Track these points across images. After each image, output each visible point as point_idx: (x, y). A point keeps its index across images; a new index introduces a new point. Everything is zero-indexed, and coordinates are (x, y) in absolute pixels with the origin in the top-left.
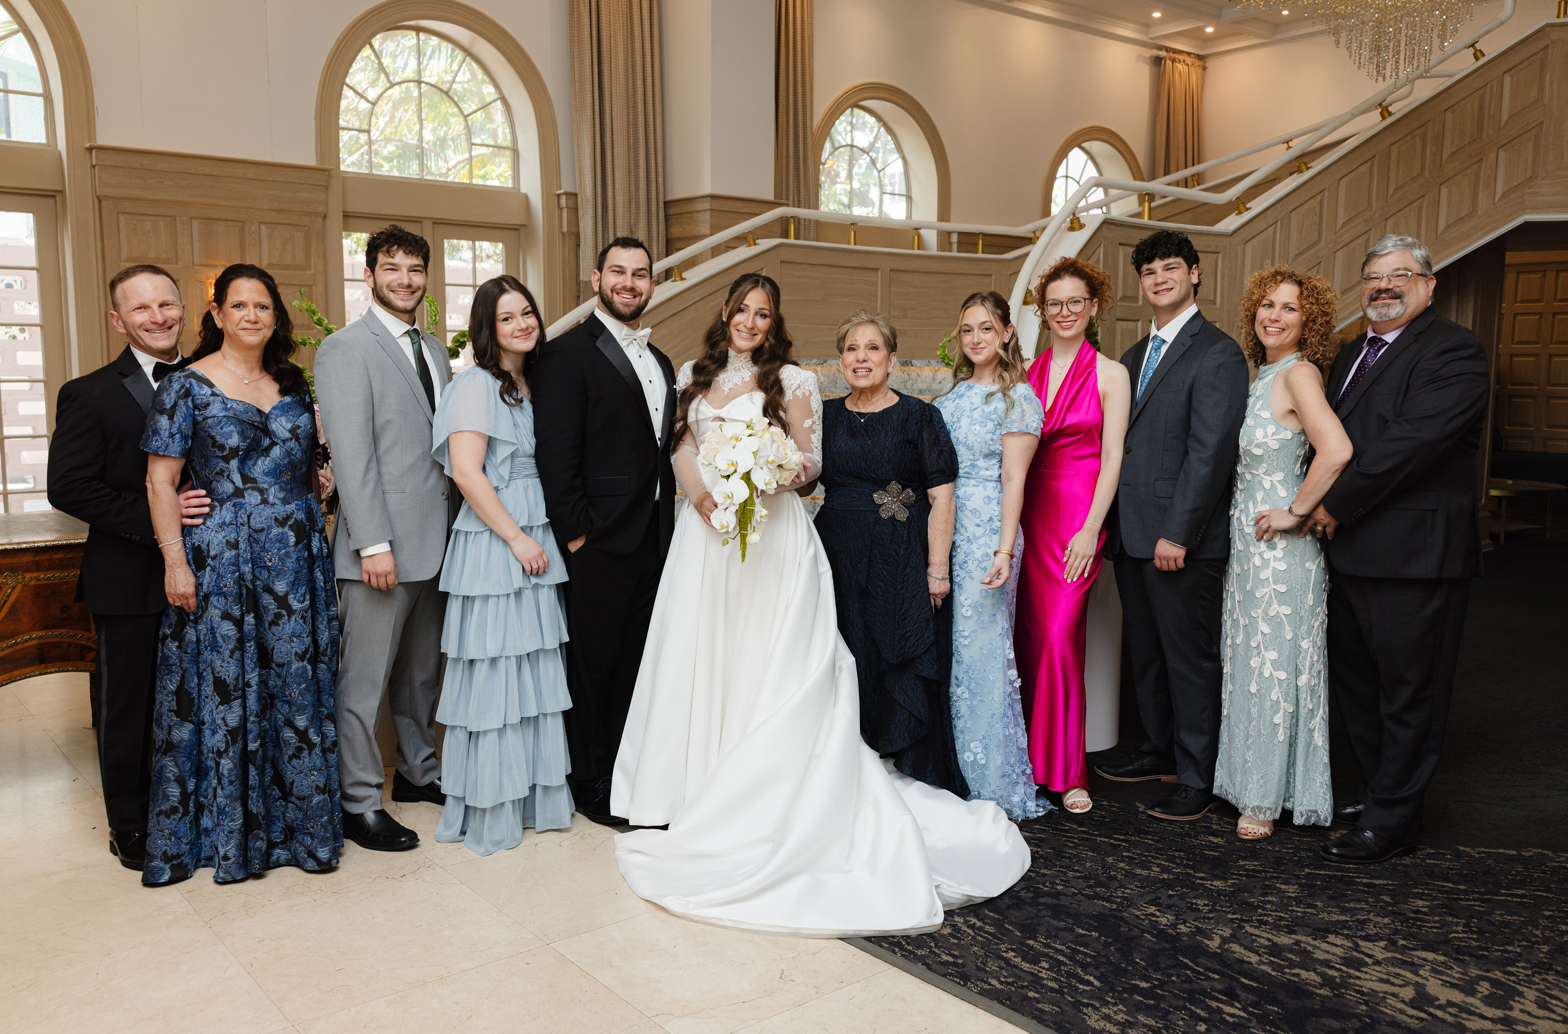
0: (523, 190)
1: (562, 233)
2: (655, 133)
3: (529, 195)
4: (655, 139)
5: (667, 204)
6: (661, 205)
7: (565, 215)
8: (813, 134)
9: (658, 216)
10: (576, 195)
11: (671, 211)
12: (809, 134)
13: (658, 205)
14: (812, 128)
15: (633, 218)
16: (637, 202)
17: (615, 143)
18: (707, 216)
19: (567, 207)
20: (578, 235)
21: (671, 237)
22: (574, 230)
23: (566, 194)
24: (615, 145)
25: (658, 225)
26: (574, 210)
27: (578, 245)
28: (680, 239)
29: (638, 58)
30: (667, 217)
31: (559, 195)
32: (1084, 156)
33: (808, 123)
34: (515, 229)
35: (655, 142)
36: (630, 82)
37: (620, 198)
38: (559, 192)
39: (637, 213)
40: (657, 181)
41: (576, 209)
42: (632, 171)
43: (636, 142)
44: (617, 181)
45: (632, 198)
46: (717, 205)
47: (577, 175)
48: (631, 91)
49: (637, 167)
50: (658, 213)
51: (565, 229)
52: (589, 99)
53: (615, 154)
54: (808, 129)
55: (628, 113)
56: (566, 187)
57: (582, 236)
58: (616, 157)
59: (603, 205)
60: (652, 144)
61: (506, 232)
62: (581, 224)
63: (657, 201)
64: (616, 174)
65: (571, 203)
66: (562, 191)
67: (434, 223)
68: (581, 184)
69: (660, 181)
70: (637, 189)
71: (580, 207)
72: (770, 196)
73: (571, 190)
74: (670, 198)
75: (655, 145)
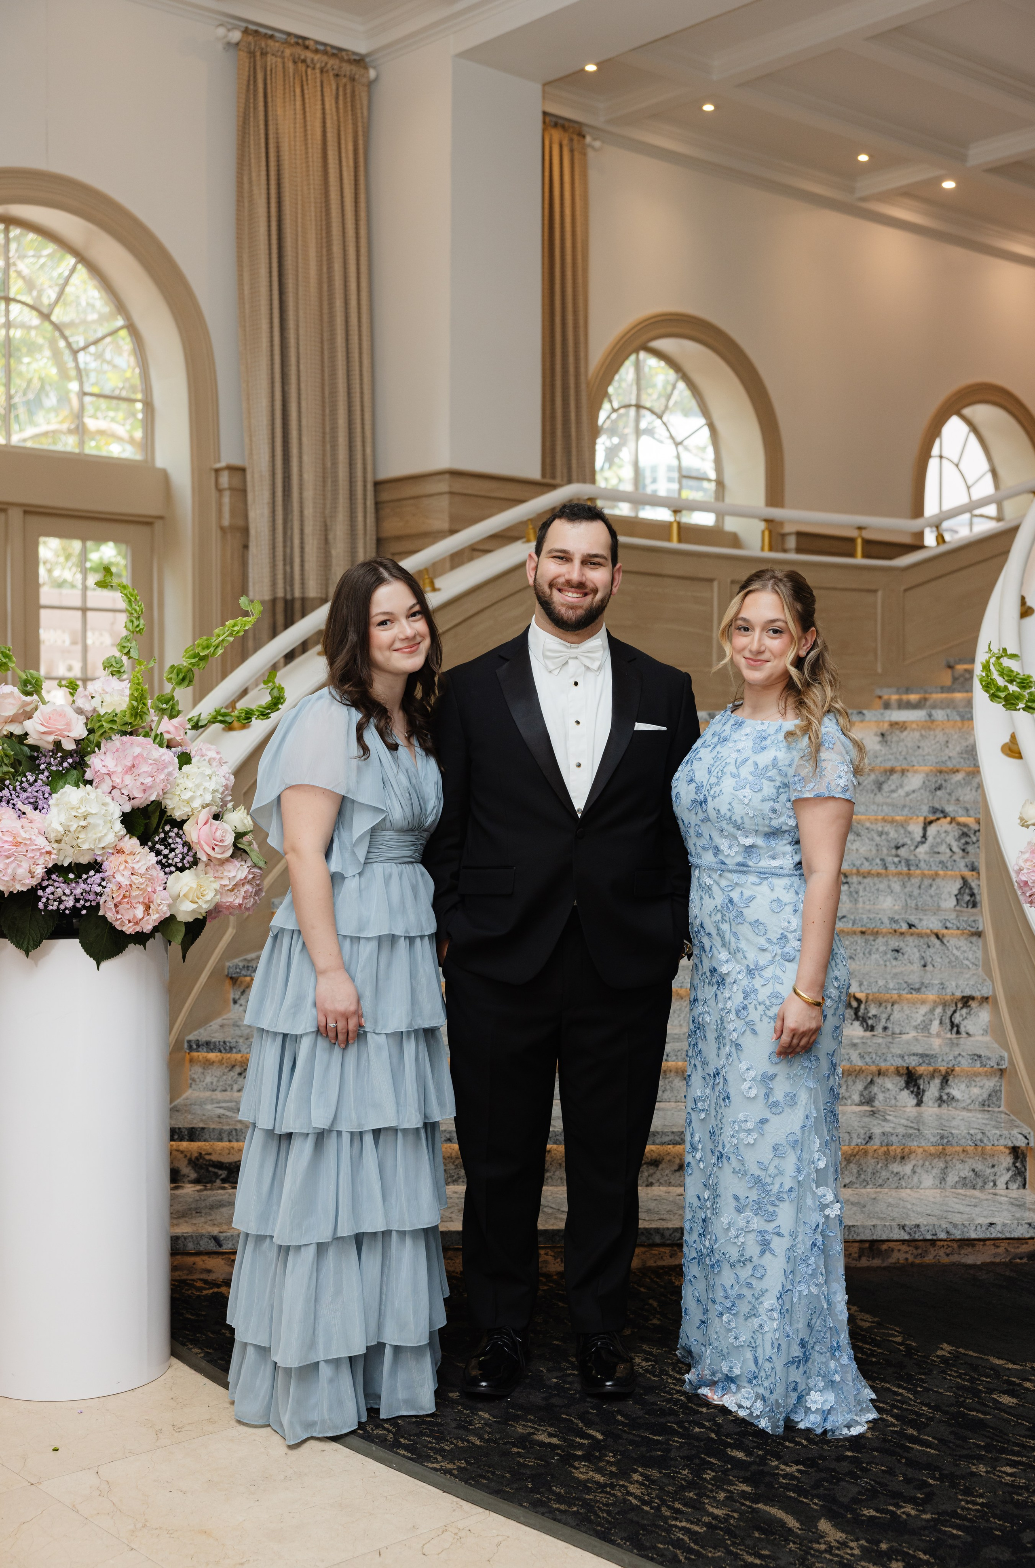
0: (161, 461)
1: (222, 529)
2: (361, 380)
3: (170, 471)
4: (362, 388)
5: (377, 484)
6: (370, 487)
7: (226, 499)
8: (588, 384)
9: (365, 504)
10: (243, 470)
11: (385, 496)
12: (583, 386)
13: (365, 486)
14: (586, 375)
15: (328, 506)
16: (335, 482)
17: (303, 392)
18: (444, 503)
19: (231, 489)
20: (245, 531)
21: (384, 534)
22: (240, 523)
23: (231, 469)
24: (303, 397)
25: (365, 517)
26: (241, 492)
27: (246, 547)
28: (399, 538)
29: (337, 267)
30: (378, 504)
31: (217, 471)
32: (963, 428)
33: (582, 370)
34: (146, 522)
35: (362, 393)
36: (325, 303)
37: (310, 476)
38: (218, 466)
39: (335, 499)
40: (364, 451)
41: (244, 491)
42: (328, 437)
43: (333, 393)
44: (306, 449)
45: (327, 476)
46: (460, 485)
47: (247, 440)
48: (326, 317)
49: (334, 429)
50: (365, 499)
51: (226, 522)
52: (265, 326)
53: (303, 410)
54: (583, 378)
55: (322, 348)
56: (228, 457)
57: (252, 532)
58: (304, 415)
59: (284, 487)
60: (358, 395)
61: (132, 528)
62: (252, 515)
63: (365, 482)
64: (305, 440)
65: (236, 482)
66: (223, 464)
67: (26, 512)
68: (251, 454)
69: (369, 451)
70: (335, 464)
71: (249, 489)
72: (535, 474)
73: (236, 462)
74: (383, 475)
75: (362, 398)
